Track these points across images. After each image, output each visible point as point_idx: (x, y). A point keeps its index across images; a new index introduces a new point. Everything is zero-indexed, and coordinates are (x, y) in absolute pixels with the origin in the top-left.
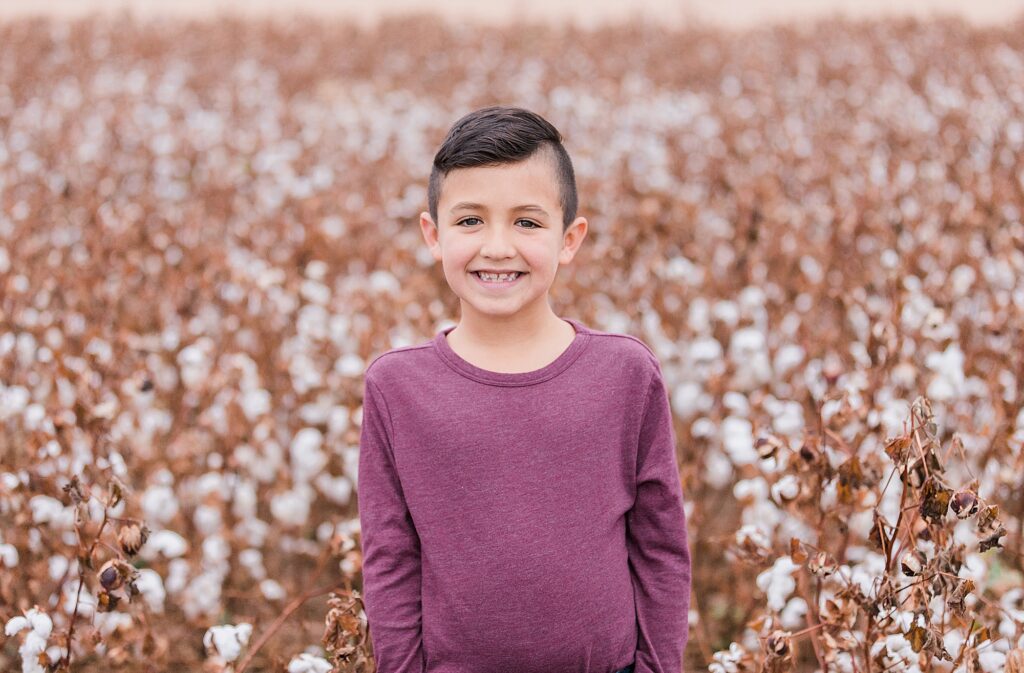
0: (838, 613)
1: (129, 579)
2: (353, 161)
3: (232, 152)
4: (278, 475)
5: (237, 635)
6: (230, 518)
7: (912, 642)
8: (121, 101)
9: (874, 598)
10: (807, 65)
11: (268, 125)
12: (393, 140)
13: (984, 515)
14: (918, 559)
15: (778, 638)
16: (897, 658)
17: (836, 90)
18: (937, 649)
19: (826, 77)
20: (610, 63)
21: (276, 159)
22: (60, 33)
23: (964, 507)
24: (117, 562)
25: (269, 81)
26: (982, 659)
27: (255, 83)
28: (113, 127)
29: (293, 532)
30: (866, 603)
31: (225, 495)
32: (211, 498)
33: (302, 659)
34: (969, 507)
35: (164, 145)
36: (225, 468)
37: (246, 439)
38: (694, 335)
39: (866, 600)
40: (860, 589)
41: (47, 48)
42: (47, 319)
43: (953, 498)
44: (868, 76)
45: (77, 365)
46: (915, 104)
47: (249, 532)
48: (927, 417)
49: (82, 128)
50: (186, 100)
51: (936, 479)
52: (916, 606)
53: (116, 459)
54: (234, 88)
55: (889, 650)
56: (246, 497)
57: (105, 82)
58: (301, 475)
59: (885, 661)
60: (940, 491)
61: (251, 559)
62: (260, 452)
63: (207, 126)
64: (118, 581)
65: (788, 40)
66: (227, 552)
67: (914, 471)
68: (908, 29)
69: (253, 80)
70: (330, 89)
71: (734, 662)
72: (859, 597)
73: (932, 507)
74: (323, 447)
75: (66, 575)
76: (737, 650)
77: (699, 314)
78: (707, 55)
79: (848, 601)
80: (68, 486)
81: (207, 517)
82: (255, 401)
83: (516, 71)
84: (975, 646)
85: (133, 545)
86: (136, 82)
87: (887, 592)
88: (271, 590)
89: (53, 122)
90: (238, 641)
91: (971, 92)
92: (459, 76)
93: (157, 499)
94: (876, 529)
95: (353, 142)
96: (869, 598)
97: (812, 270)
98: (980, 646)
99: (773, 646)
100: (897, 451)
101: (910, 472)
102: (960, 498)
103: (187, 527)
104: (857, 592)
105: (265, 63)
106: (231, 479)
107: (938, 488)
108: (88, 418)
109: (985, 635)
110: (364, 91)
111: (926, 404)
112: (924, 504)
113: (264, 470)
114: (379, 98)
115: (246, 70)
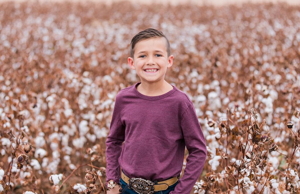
0: (230, 170)
1: (26, 159)
2: (102, 43)
3: (66, 41)
4: (75, 133)
5: (58, 177)
6: (61, 146)
7: (250, 178)
8: (35, 26)
9: (239, 166)
10: (239, 16)
11: (77, 33)
12: (114, 37)
13: (270, 142)
14: (251, 154)
15: (211, 177)
16: (246, 183)
17: (246, 24)
18: (256, 180)
19: (244, 19)
20: (180, 15)
21: (78, 43)
22: (17, 6)
23: (264, 139)
24: (23, 155)
25: (78, 20)
26: (273, 185)
27: (74, 21)
28: (31, 33)
29: (79, 150)
30: (237, 167)
31: (59, 139)
32: (55, 140)
33: (77, 185)
34: (266, 139)
35: (46, 39)
36: (59, 132)
37: (66, 123)
38: (199, 94)
39: (237, 166)
40: (236, 163)
41: (13, 10)
42: (9, 88)
43: (261, 137)
44: (256, 20)
45: (17, 101)
46: (269, 28)
47: (66, 150)
48: (254, 114)
49: (22, 34)
50: (53, 26)
51: (256, 131)
52: (251, 168)
53: (26, 127)
54: (68, 22)
55: (244, 181)
56: (65, 139)
57: (30, 21)
58: (82, 134)
59: (243, 184)
60: (258, 135)
61: (67, 158)
62: (70, 127)
63: (59, 33)
64: (23, 160)
65: (233, 9)
66: (59, 155)
67: (251, 129)
68: (270, 6)
69: (73, 20)
70: (96, 23)
71: (201, 185)
72: (235, 165)
73: (255, 139)
74: (88, 126)
75: (12, 162)
76: (202, 182)
77: (200, 88)
78: (209, 13)
79: (233, 167)
80: (9, 133)
81: (54, 145)
82: (68, 112)
83: (152, 18)
84: (269, 180)
85: (27, 150)
86: (39, 21)
87: (243, 164)
88: (72, 167)
89: (14, 32)
90: (59, 179)
91: (286, 24)
92: (134, 19)
93: (39, 140)
94: (240, 146)
95: (102, 38)
96: (238, 166)
97: (235, 75)
98: (271, 181)
99: (210, 179)
100: (245, 123)
101: (250, 130)
102: (263, 137)
103: (48, 148)
104: (235, 164)
105: (77, 15)
106: (61, 135)
107: (257, 134)
108: (18, 115)
109: (272, 177)
110: (106, 23)
111: (254, 110)
112: (253, 138)
113: (71, 132)
114: (110, 25)
115: (72, 17)
